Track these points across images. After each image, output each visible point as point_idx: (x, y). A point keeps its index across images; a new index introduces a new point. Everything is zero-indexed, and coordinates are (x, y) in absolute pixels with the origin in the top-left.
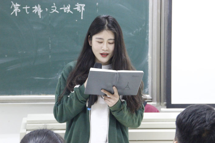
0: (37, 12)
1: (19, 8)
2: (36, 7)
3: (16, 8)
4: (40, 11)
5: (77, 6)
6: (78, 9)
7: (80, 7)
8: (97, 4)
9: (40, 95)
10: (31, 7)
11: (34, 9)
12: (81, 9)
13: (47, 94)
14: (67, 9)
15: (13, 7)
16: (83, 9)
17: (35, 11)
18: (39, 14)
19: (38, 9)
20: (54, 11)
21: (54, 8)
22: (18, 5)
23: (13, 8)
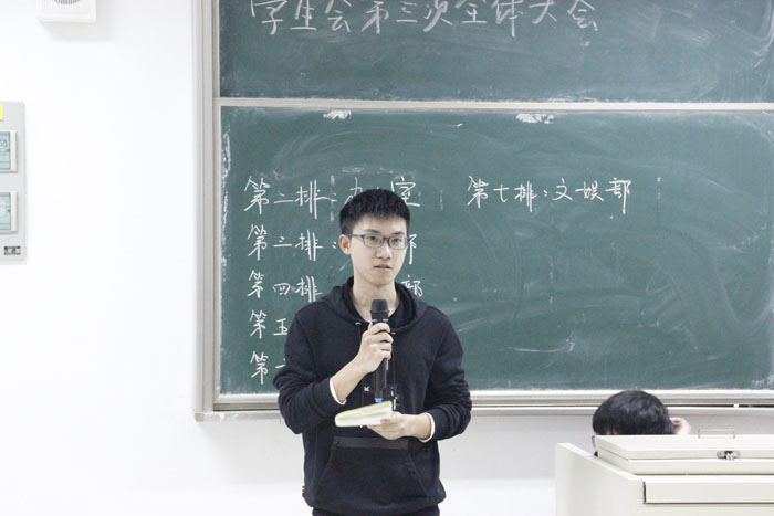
0: (525, 199)
1: (486, 189)
2: (522, 188)
3: (479, 190)
4: (531, 196)
5: (613, 185)
6: (616, 190)
7: (620, 187)
8: (659, 179)
9: (530, 389)
10: (512, 187)
11: (518, 192)
12: (622, 191)
13: (544, 387)
14: (591, 192)
15: (473, 188)
16: (627, 191)
17: (520, 196)
18: (529, 204)
19: (526, 193)
20: (563, 195)
21: (562, 190)
22: (484, 184)
23: (473, 191)
